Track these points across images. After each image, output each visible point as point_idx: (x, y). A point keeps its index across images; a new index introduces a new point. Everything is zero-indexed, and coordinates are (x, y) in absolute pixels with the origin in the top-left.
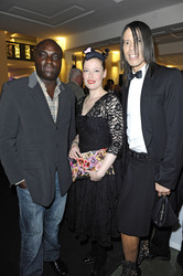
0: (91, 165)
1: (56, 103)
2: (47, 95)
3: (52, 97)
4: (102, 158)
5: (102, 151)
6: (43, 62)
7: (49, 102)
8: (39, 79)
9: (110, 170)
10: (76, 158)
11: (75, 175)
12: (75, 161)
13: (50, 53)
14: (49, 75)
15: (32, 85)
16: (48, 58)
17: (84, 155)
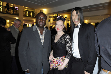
0: (58, 63)
1: (43, 37)
2: (40, 34)
3: (42, 34)
4: (63, 60)
5: (63, 57)
6: (39, 21)
7: (41, 37)
8: (37, 27)
9: (67, 65)
10: (52, 60)
11: (51, 67)
12: (51, 61)
13: (42, 17)
14: (41, 26)
15: (34, 30)
16: (41, 19)
17: (55, 59)
